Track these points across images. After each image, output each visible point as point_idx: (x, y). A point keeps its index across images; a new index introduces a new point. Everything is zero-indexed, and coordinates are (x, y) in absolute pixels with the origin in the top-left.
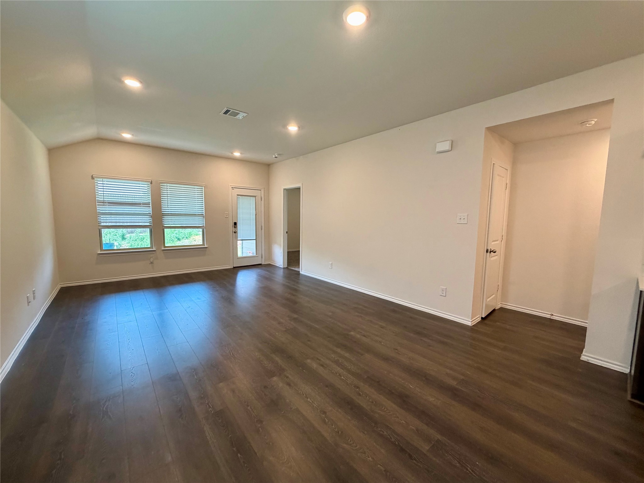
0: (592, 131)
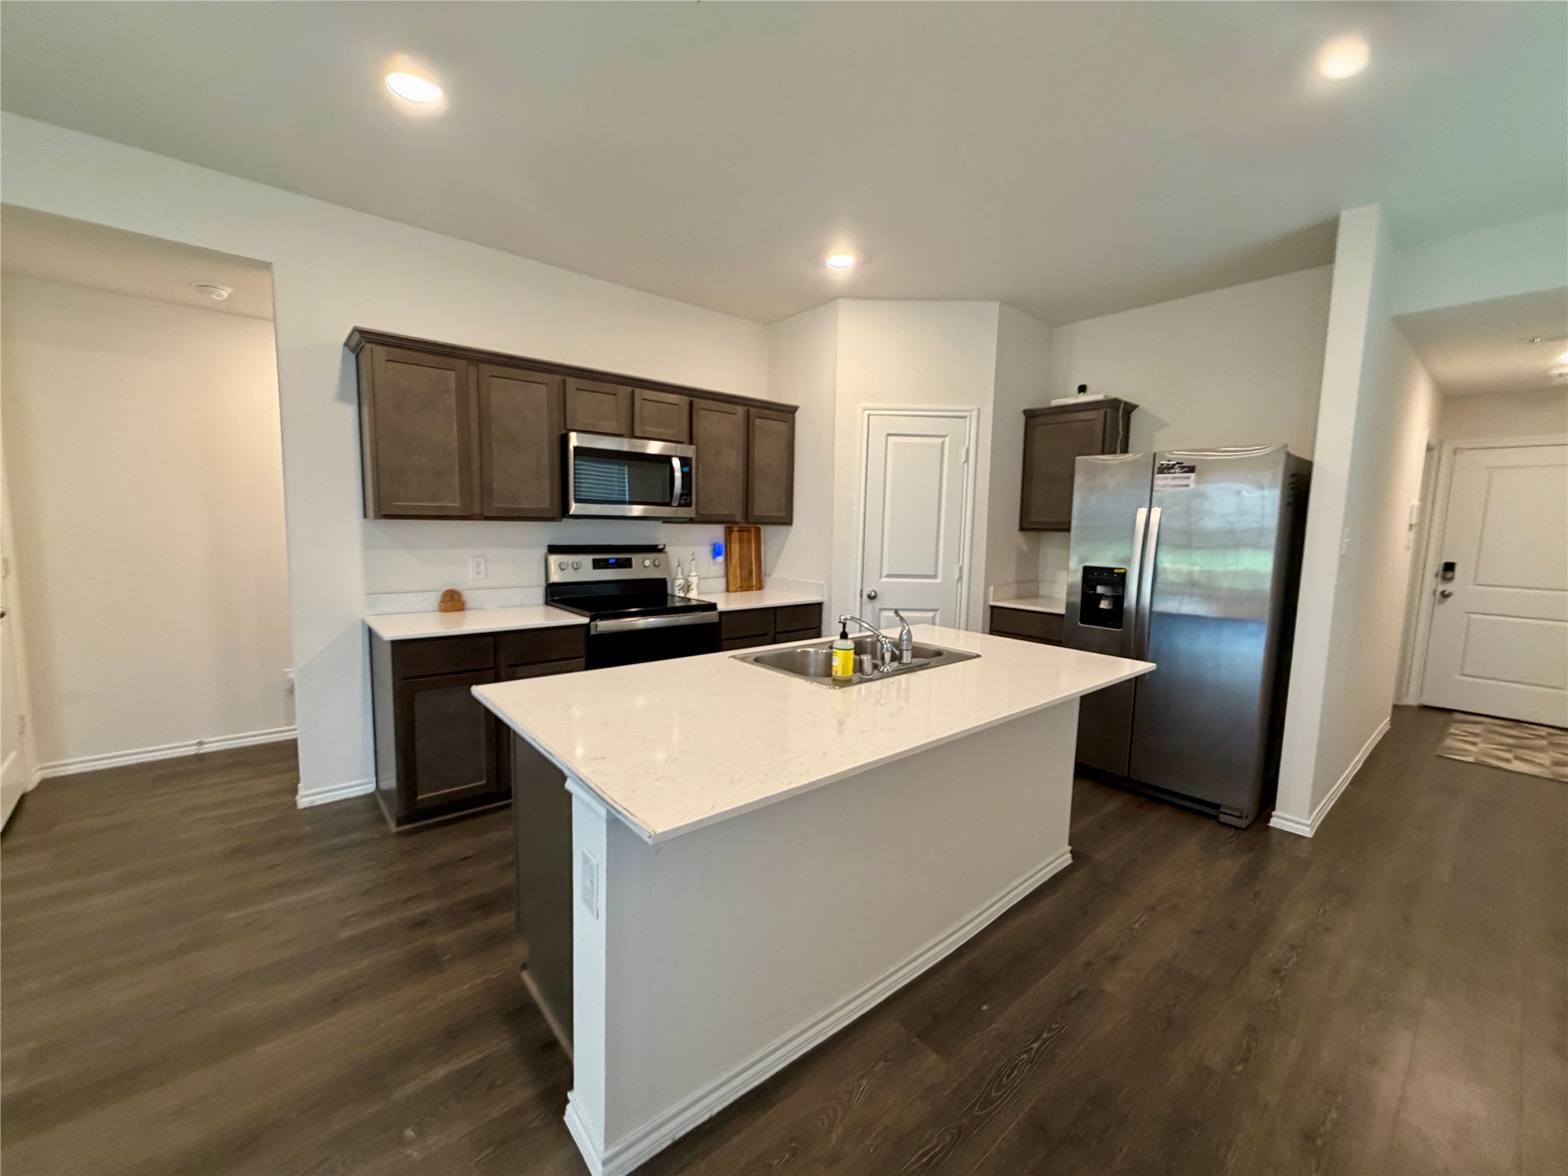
0: (225, 311)
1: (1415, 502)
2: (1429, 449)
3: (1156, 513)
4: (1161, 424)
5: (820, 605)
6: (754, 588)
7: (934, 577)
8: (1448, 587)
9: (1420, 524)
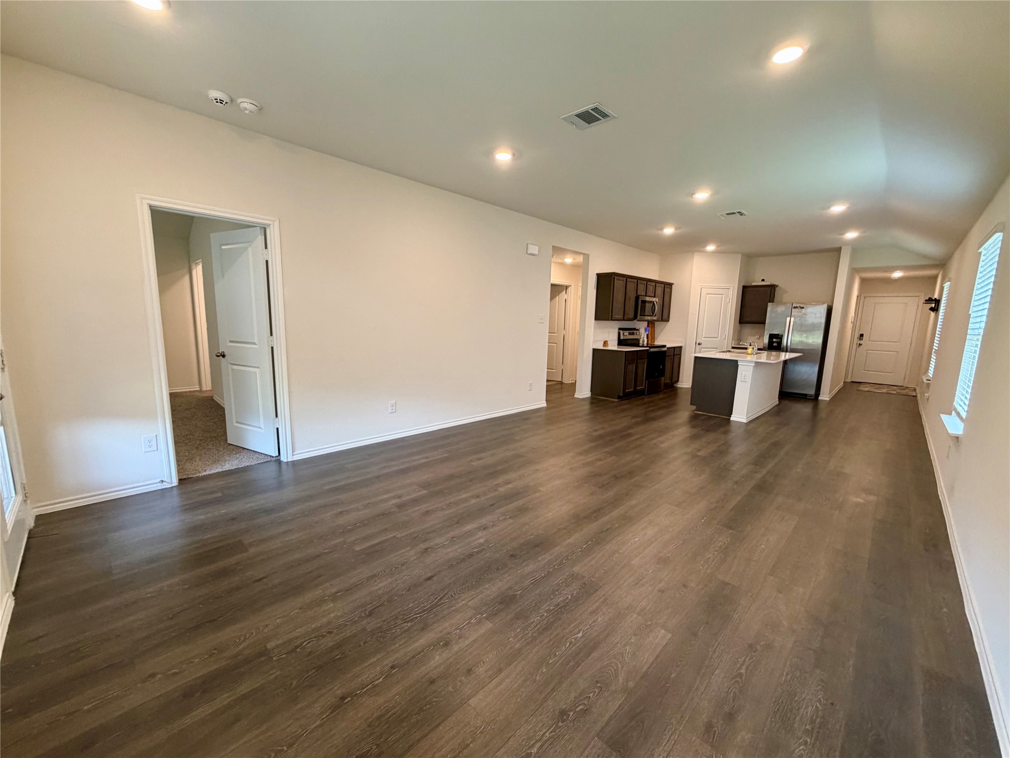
1: (853, 315)
2: (858, 297)
3: (792, 319)
4: (786, 292)
5: (681, 347)
7: (718, 338)
8: (861, 342)
9: (854, 322)
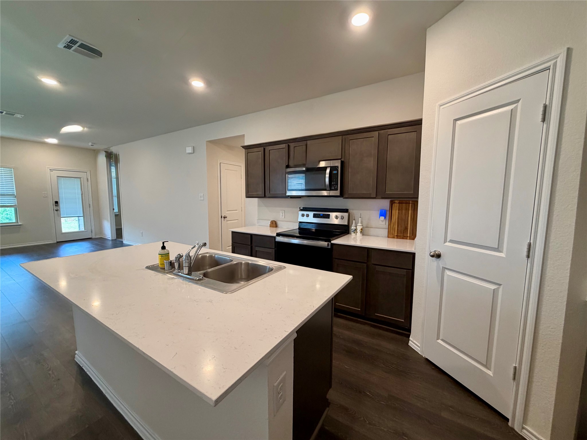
6: (408, 238)
